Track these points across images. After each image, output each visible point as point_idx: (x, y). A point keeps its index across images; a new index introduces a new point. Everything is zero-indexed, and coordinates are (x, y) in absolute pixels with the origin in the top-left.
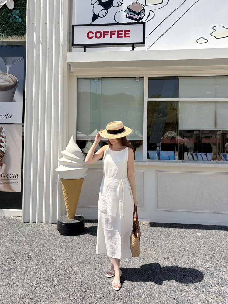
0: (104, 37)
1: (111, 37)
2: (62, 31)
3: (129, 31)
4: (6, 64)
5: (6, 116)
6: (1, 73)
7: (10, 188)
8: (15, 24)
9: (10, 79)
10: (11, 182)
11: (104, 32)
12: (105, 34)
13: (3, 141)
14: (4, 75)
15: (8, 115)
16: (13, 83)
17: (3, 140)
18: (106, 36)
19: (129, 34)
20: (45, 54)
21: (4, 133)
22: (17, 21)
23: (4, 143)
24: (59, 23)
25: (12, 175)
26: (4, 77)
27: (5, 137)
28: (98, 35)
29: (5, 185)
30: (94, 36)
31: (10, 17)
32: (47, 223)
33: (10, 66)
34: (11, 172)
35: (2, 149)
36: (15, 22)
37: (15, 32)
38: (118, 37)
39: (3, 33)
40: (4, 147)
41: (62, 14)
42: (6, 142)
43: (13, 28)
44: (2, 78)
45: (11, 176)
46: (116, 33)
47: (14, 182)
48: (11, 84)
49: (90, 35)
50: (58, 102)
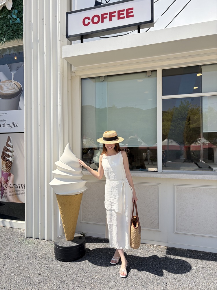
0: (102, 22)
1: (110, 20)
2: (59, 24)
3: (132, 9)
4: (11, 71)
5: (13, 124)
6: (7, 81)
7: (18, 199)
8: (15, 25)
9: (15, 86)
10: (19, 193)
11: (103, 15)
12: (103, 17)
13: (11, 151)
14: (9, 82)
15: (14, 123)
16: (18, 90)
17: (11, 149)
18: (105, 20)
19: (132, 12)
20: (42, 53)
21: (11, 142)
22: (16, 22)
23: (11, 152)
24: (56, 16)
25: (19, 185)
26: (9, 84)
27: (13, 147)
28: (96, 19)
29: (13, 196)
30: (91, 22)
31: (10, 19)
32: (49, 240)
33: (15, 72)
34: (18, 183)
35: (10, 159)
36: (15, 24)
37: (16, 34)
38: (119, 18)
39: (4, 37)
40: (11, 157)
41: (59, 5)
42: (13, 151)
43: (12, 30)
44: (8, 86)
45: (19, 187)
46: (116, 14)
47: (22, 193)
48: (16, 91)
49: (87, 21)
50: (57, 106)
